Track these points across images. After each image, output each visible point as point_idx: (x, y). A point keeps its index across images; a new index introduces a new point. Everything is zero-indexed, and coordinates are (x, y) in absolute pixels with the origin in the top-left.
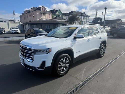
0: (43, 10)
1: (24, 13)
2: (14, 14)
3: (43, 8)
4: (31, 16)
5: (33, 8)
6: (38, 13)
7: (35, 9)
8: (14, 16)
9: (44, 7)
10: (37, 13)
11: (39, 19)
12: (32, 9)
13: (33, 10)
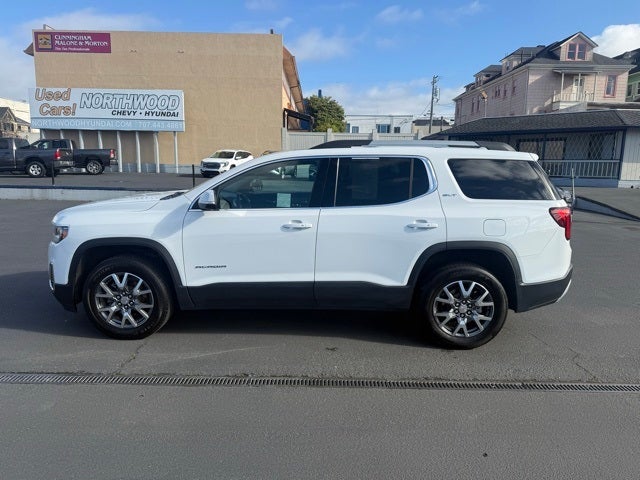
0: (571, 55)
1: (473, 80)
2: (434, 93)
3: (572, 47)
4: (502, 94)
5: (520, 53)
6: (538, 77)
7: (525, 59)
8: (435, 100)
9: (581, 36)
10: (532, 79)
11: (535, 110)
12: (512, 57)
13: (515, 63)
